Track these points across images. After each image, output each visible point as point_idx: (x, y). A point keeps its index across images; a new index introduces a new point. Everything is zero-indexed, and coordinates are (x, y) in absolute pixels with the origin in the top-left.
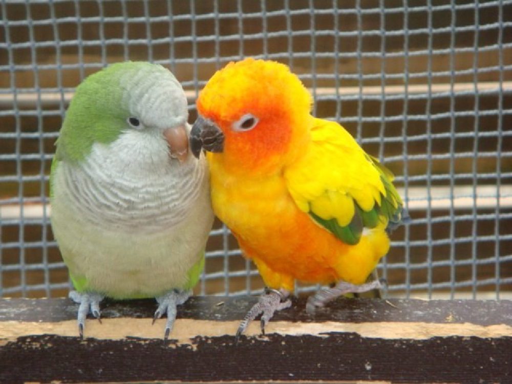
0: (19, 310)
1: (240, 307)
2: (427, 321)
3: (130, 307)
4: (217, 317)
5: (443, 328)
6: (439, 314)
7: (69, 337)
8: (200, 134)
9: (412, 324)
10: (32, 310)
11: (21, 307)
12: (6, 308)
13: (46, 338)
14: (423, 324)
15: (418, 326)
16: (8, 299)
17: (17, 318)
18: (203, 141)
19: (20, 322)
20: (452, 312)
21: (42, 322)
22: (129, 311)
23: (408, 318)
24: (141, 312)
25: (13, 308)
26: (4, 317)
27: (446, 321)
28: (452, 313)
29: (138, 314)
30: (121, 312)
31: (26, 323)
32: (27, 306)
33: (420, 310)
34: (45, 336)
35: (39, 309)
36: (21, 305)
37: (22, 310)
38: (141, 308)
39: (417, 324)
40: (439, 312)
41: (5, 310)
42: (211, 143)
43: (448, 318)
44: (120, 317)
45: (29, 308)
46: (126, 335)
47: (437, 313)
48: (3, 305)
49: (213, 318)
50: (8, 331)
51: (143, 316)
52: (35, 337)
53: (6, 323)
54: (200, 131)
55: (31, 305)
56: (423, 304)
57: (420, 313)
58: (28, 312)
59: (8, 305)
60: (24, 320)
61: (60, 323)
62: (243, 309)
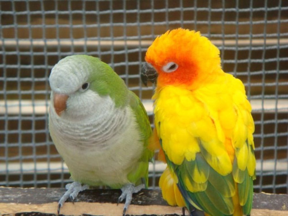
0: (17, 196)
1: (153, 196)
2: (270, 208)
3: (86, 195)
4: (139, 202)
5: (280, 213)
6: (277, 204)
7: (47, 214)
8: (145, 72)
9: (260, 210)
10: (25, 196)
11: (18, 194)
12: (9, 194)
13: (33, 214)
14: (267, 210)
15: (264, 211)
16: (10, 188)
17: (16, 201)
18: (147, 77)
19: (17, 204)
20: (285, 202)
21: (31, 204)
22: (85, 198)
23: (258, 206)
24: (92, 199)
25: (13, 194)
26: (7, 200)
27: (282, 209)
28: (286, 204)
29: (90, 200)
30: (80, 198)
31: (21, 204)
32: (21, 194)
33: (265, 201)
34: (32, 213)
35: (29, 195)
36: (18, 192)
37: (19, 196)
38: (93, 196)
39: (263, 210)
40: (277, 202)
41: (8, 196)
42: (153, 78)
43: (283, 207)
44: (79, 201)
45: (23, 194)
46: (82, 214)
47: (276, 203)
48: (7, 192)
49: (137, 203)
50: (9, 209)
51: (94, 201)
52: (26, 214)
53: (8, 204)
54: (145, 70)
55: (24, 193)
56: (267, 197)
57: (265, 203)
58: (22, 197)
59: (10, 192)
60: (20, 203)
61: (42, 205)
62: (155, 198)
